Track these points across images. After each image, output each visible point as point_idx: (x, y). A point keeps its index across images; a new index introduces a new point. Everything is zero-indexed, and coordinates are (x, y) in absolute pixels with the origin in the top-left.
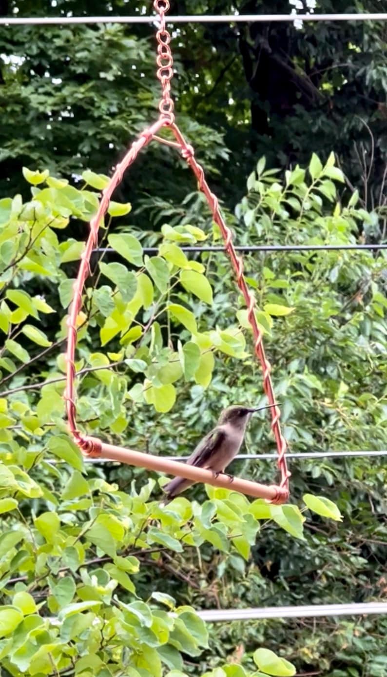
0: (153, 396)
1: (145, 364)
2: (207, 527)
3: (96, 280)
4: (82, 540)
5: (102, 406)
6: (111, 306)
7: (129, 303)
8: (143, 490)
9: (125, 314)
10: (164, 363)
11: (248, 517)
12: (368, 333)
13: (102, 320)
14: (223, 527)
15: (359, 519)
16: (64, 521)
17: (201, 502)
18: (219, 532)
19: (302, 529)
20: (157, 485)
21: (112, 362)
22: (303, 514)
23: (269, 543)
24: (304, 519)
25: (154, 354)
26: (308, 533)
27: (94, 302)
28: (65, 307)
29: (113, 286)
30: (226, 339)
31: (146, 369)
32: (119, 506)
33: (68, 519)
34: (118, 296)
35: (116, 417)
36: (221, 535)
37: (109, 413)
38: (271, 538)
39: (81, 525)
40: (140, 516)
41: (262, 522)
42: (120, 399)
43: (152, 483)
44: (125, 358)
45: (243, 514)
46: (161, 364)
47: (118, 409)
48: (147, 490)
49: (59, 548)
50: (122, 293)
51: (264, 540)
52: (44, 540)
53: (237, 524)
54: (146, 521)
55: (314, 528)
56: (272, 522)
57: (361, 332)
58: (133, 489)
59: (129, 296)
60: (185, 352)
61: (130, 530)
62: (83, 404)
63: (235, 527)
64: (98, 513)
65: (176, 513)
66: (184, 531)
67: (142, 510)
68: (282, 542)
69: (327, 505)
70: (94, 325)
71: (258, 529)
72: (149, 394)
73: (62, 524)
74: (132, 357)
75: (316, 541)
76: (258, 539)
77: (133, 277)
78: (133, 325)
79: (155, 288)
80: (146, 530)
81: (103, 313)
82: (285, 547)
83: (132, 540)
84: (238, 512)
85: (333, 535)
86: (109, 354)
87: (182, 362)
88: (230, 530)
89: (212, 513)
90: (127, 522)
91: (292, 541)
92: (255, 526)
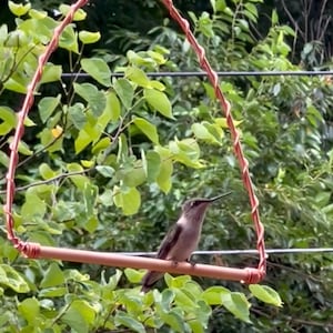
0: (122, 200)
1: (113, 170)
2: (166, 312)
3: (70, 98)
4: (59, 322)
5: (77, 209)
6: (83, 120)
7: (99, 118)
8: (111, 279)
9: (96, 127)
10: (130, 169)
11: (201, 303)
12: (303, 142)
13: (76, 133)
14: (180, 312)
15: (298, 306)
16: (44, 306)
17: (160, 291)
18: (176, 315)
19: (248, 313)
20: (124, 275)
21: (85, 168)
22: (250, 300)
23: (219, 324)
24: (249, 305)
25: (121, 161)
26: (253, 316)
27: (69, 117)
28: (44, 121)
29: (85, 103)
30: (183, 148)
31: (114, 174)
32: (91, 294)
33: (47, 304)
34: (90, 111)
35: (89, 218)
36: (179, 318)
37: (83, 215)
38: (221, 320)
39: (57, 310)
40: (109, 302)
41: (213, 307)
42: (93, 203)
43: (119, 274)
44: (96, 164)
45: (197, 300)
46: (127, 170)
47: (91, 212)
48: (115, 279)
49: (39, 329)
50: (93, 110)
51: (215, 322)
52: (26, 322)
53: (191, 309)
54: (113, 306)
55: (258, 311)
56: (222, 307)
57: (297, 140)
58: (103, 279)
59: (99, 112)
60: (147, 159)
61: (100, 314)
62: (60, 207)
63: (191, 311)
64: (72, 299)
65: (139, 299)
66: (147, 315)
67: (111, 297)
68: (230, 324)
69: (270, 292)
70: (69, 137)
71: (210, 313)
72: (118, 199)
73: (42, 308)
74: (102, 164)
75: (260, 323)
76: (210, 321)
77: (102, 95)
78: (103, 136)
79: (121, 105)
80: (114, 314)
81: (77, 126)
82: (233, 327)
83: (102, 322)
84: (193, 299)
85: (274, 318)
86: (82, 161)
87: (145, 168)
88: (186, 314)
89: (171, 299)
90: (97, 307)
91: (239, 322)
92: (207, 311)
